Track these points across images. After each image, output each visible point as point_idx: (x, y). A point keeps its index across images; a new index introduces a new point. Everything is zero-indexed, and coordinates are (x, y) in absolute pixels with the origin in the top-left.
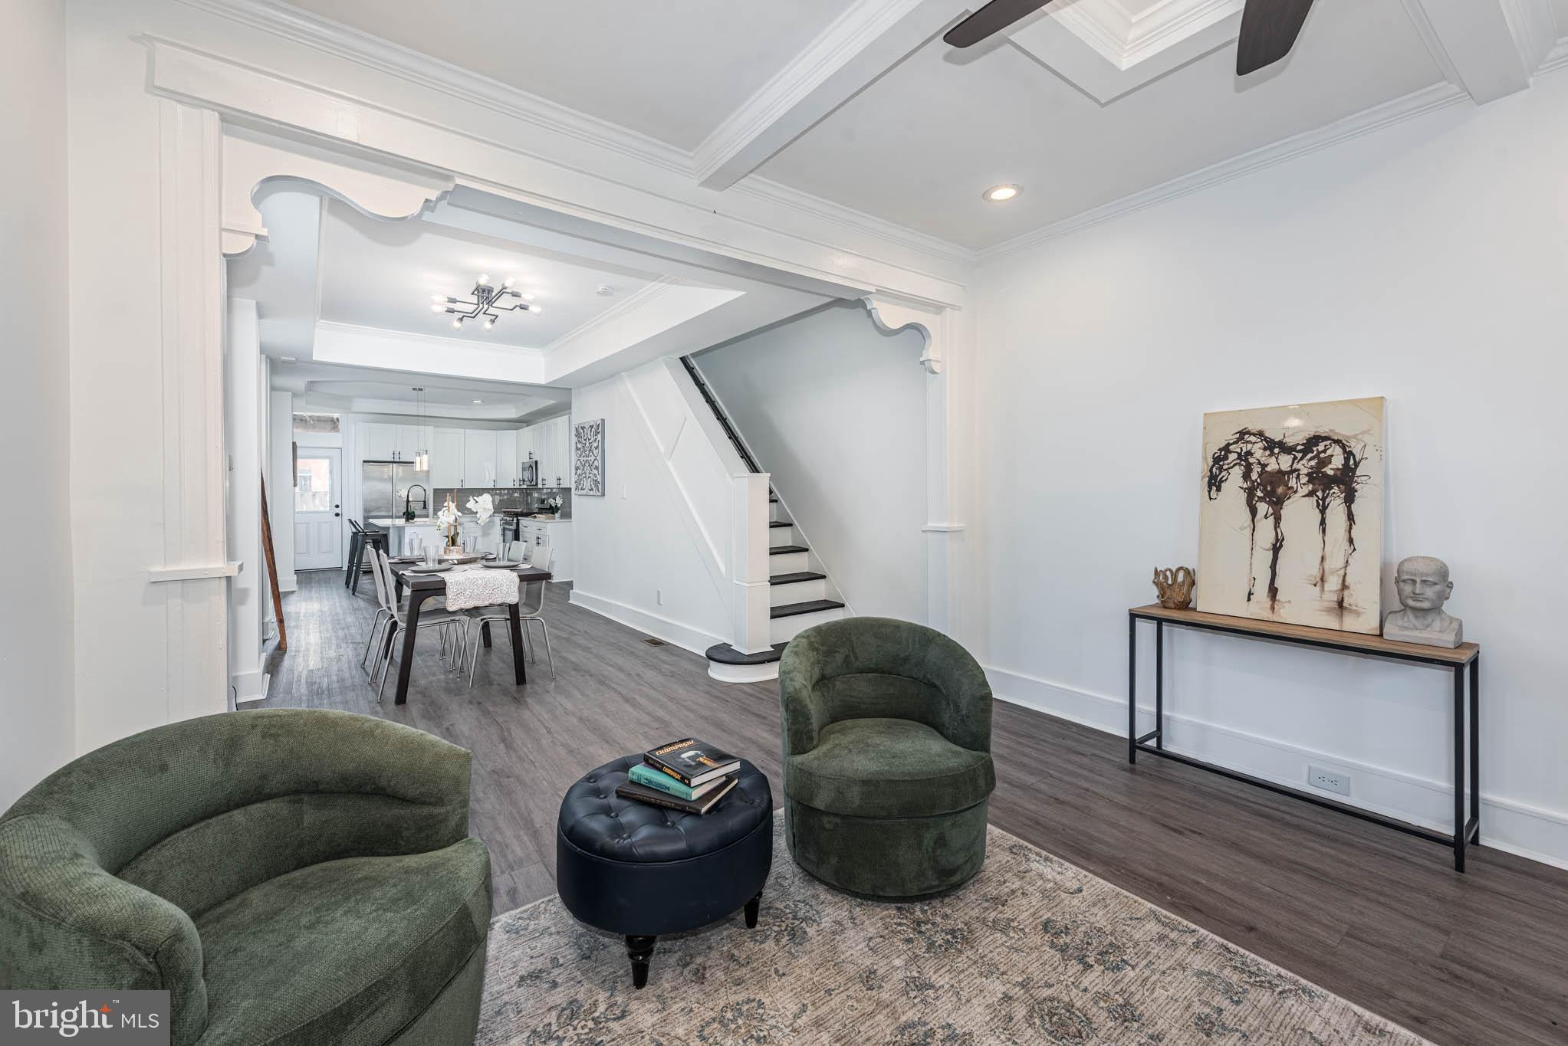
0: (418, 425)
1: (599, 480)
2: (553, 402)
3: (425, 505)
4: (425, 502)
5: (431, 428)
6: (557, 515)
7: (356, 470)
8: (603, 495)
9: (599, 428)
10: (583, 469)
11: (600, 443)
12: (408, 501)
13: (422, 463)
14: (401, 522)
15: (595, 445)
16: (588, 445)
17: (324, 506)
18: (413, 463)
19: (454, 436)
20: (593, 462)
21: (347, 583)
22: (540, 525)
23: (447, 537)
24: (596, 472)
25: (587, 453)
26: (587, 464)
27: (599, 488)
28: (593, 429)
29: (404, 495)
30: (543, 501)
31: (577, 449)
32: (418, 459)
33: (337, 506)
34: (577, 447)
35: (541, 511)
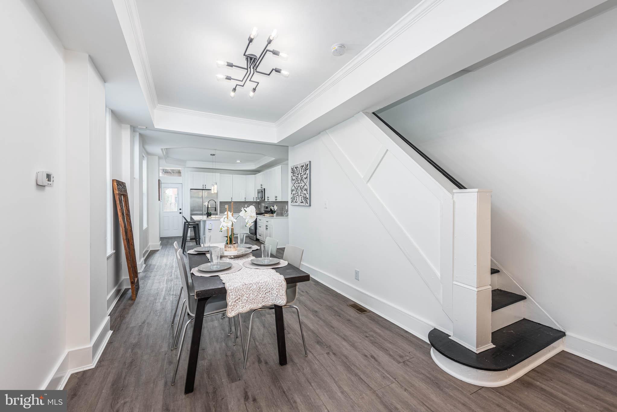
0: (213, 173)
1: (308, 196)
2: (274, 159)
3: (215, 209)
4: (215, 208)
5: (219, 174)
6: (275, 215)
7: (187, 193)
8: (310, 206)
9: (307, 167)
10: (296, 191)
11: (308, 175)
12: (208, 207)
13: (214, 190)
14: (205, 217)
15: (305, 176)
16: (299, 177)
17: (176, 209)
18: (210, 190)
19: (228, 178)
20: (304, 187)
21: (182, 246)
22: (268, 220)
23: (227, 237)
24: (305, 192)
25: (299, 181)
26: (299, 188)
27: (307, 201)
28: (303, 168)
29: (207, 205)
30: (267, 208)
31: (293, 180)
32: (213, 188)
33: (180, 209)
34: (292, 179)
35: (267, 212)
